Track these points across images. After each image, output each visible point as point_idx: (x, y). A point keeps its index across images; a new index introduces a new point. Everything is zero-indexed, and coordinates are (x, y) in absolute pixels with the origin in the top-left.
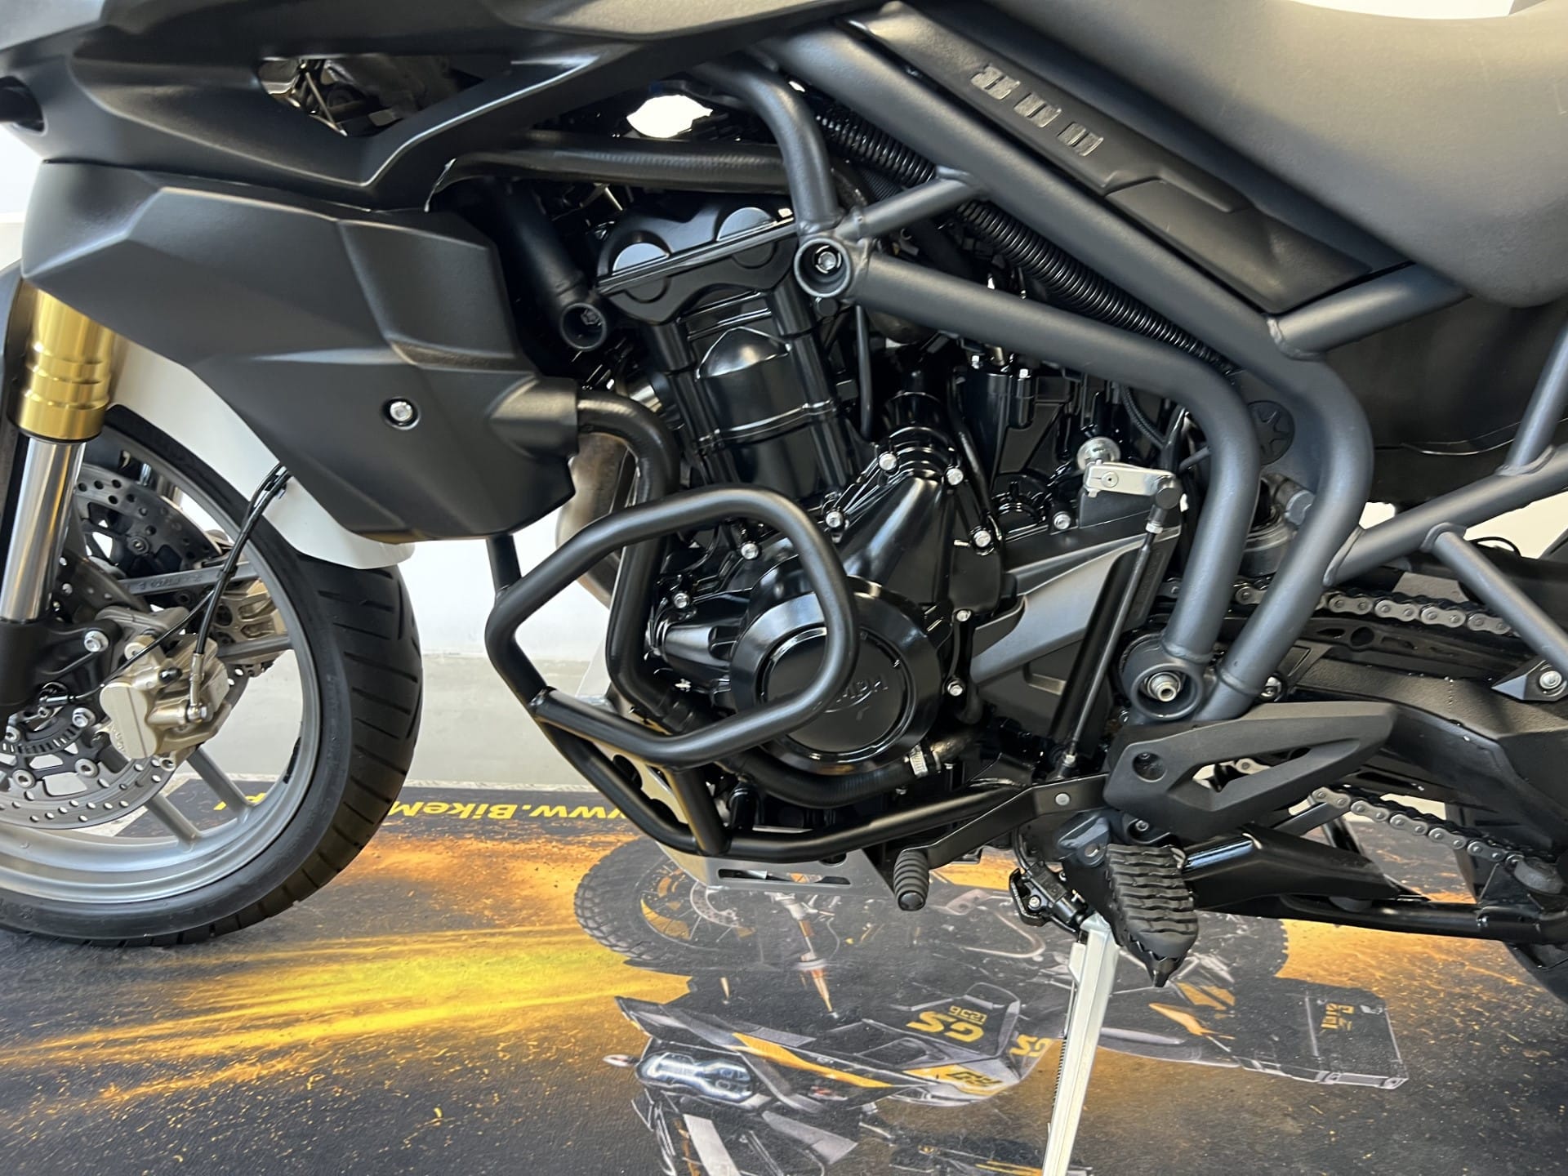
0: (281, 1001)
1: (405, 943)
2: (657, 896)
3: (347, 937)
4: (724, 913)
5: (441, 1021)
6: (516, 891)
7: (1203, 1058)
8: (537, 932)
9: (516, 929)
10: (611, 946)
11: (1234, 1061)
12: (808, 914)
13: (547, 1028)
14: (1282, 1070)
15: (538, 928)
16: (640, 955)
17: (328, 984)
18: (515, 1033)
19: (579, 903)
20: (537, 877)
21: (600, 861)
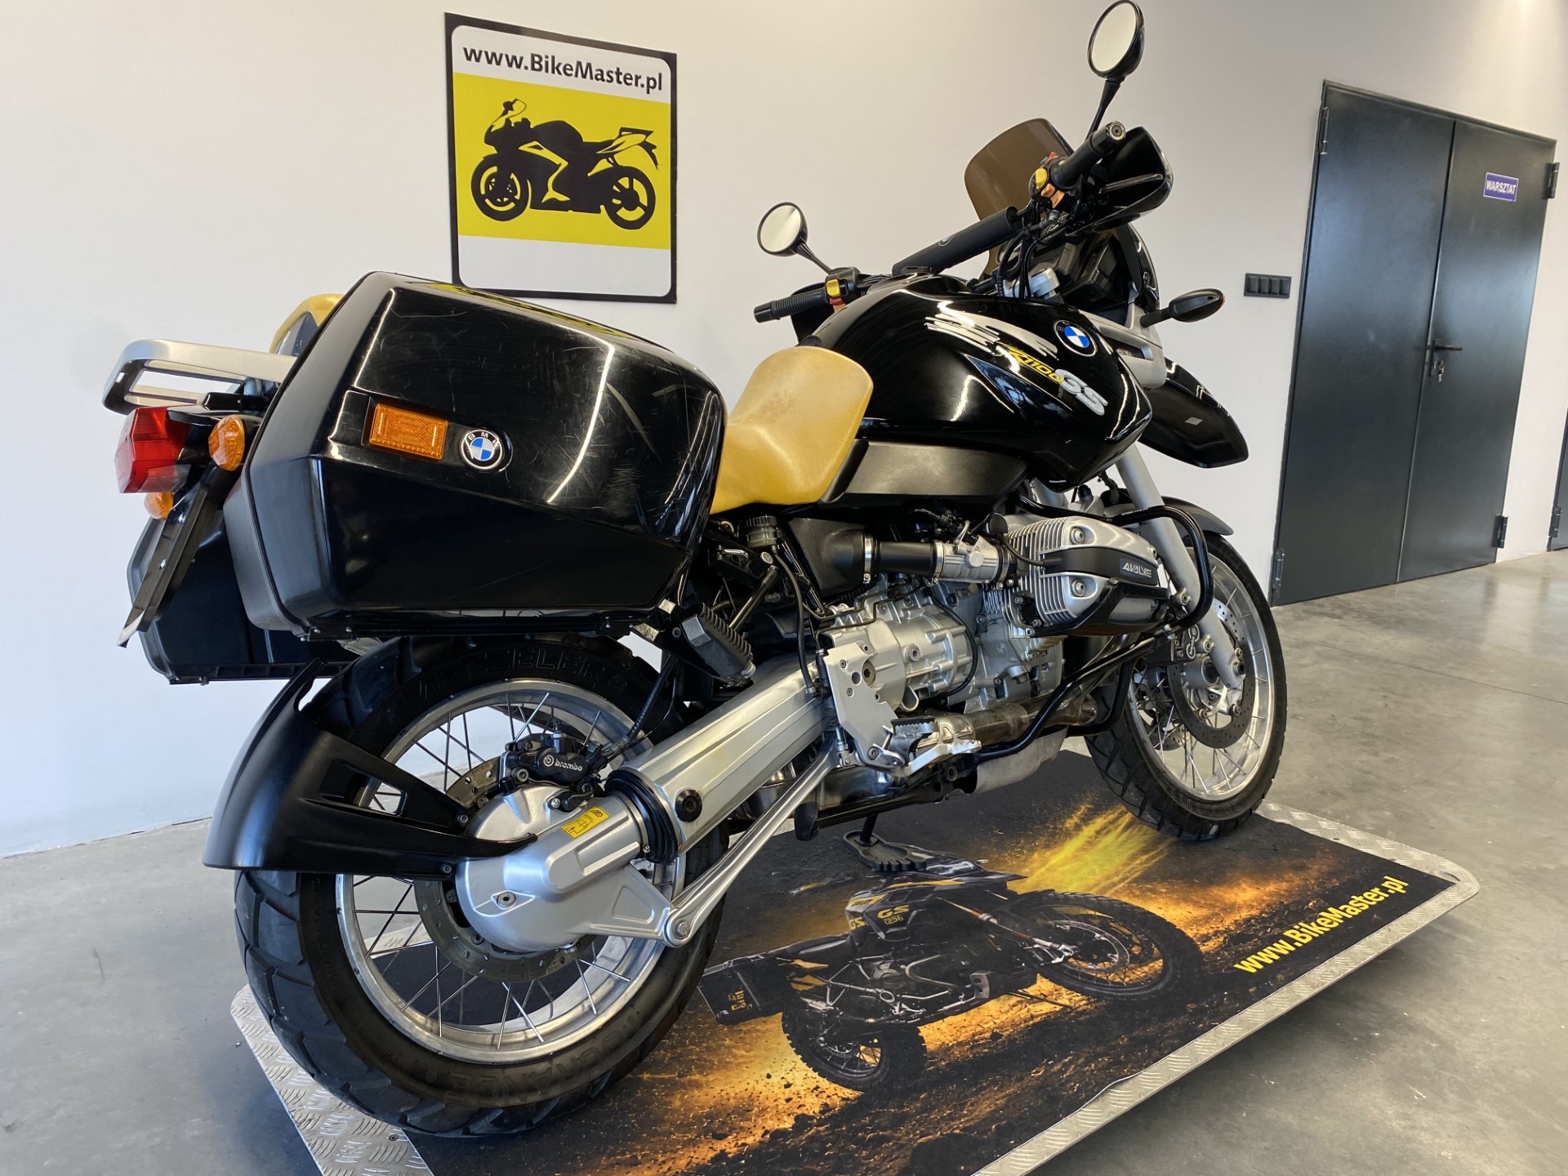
4: (1068, 927)
7: (785, 950)
10: (1072, 894)
11: (772, 954)
14: (749, 959)
16: (1056, 895)
20: (1179, 910)
21: (1179, 929)
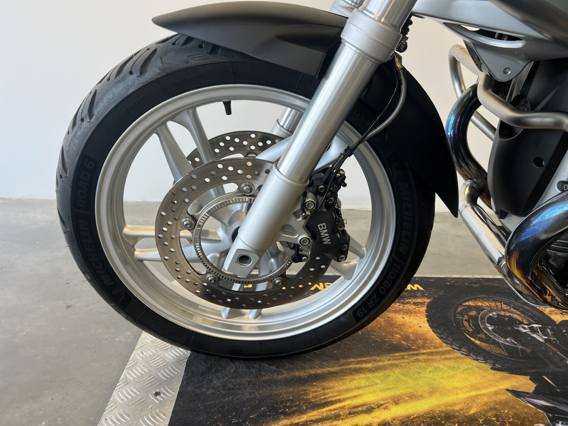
0: (355, 397)
1: (383, 361)
2: (470, 332)
3: (353, 358)
4: (508, 340)
5: (439, 406)
6: (405, 330)
8: (437, 353)
9: (424, 351)
10: (477, 360)
12: (545, 339)
13: (491, 409)
15: (434, 350)
16: (494, 364)
17: (369, 386)
18: (481, 414)
19: (439, 336)
20: (407, 322)
21: (426, 313)
